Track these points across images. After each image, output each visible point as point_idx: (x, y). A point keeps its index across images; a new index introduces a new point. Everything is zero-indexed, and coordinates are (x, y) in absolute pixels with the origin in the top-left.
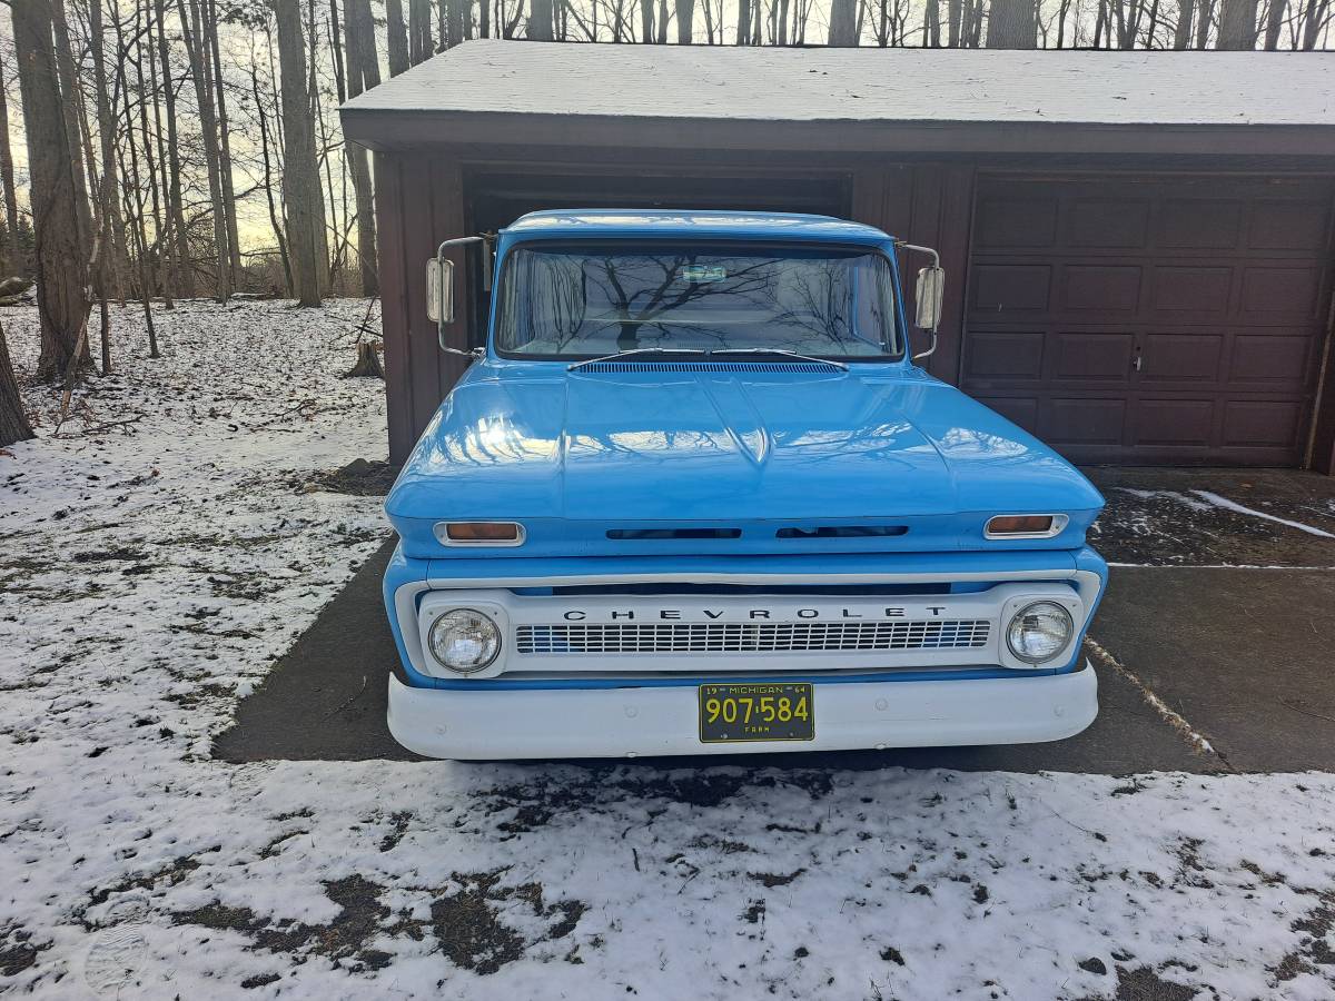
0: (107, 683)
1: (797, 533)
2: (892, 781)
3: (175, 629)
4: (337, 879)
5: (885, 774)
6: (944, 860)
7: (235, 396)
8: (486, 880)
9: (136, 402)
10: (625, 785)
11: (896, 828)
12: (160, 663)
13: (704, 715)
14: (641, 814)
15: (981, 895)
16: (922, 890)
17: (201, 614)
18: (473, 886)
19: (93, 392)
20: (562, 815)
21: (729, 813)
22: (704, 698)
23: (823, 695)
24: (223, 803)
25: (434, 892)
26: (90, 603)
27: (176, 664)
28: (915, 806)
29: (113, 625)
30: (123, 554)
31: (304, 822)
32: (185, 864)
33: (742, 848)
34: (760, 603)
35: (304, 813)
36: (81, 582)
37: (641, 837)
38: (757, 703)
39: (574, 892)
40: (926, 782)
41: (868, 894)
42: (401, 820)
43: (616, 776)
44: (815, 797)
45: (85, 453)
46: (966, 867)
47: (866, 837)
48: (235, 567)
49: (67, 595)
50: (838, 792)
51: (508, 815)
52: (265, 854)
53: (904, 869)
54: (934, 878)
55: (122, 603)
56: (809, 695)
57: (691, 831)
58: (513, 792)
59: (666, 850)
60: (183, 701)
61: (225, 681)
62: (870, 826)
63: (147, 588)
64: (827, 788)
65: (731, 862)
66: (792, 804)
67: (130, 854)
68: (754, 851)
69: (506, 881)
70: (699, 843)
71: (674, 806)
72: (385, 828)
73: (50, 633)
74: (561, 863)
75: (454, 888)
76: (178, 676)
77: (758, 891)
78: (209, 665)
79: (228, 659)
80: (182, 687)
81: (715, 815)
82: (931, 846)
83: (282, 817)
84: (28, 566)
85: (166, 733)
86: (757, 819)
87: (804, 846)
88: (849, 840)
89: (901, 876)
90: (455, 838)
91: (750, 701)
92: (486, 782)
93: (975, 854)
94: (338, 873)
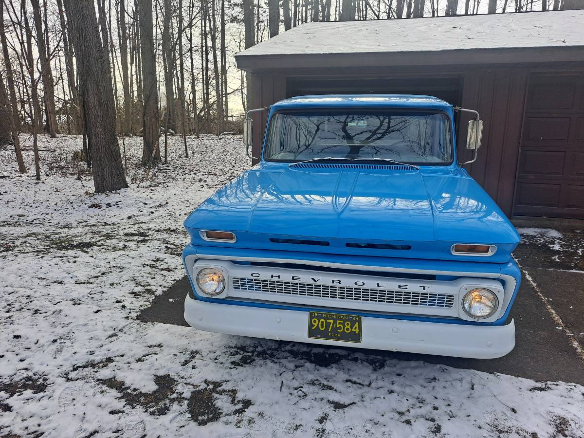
0: (112, 284)
1: (358, 246)
2: (415, 368)
3: (144, 266)
4: (161, 375)
5: (413, 364)
6: (426, 410)
7: (210, 174)
8: (217, 384)
9: (174, 175)
10: (291, 352)
11: (408, 390)
12: (134, 279)
13: (311, 325)
14: (291, 366)
15: (438, 429)
16: (408, 422)
17: (158, 260)
18: (211, 387)
19: (159, 170)
20: (259, 361)
21: (331, 371)
22: (311, 318)
23: (367, 322)
24: (132, 338)
25: (195, 386)
26: (121, 252)
27: (139, 279)
28: (422, 382)
29: (124, 262)
30: (141, 234)
31: (157, 349)
32: (110, 360)
33: (331, 388)
34: (337, 277)
35: (160, 346)
36: (122, 244)
37: (288, 375)
38: (335, 323)
39: (250, 396)
40: (432, 370)
41: (381, 420)
42: (194, 354)
43: (288, 347)
44: (375, 370)
45: (145, 194)
46: (435, 414)
47: (391, 392)
48: (178, 242)
49: (115, 249)
50: (387, 369)
51: (237, 358)
52: (139, 360)
53: (404, 410)
54: (417, 417)
55: (131, 254)
56: (360, 322)
57: (311, 377)
58: (243, 348)
59: (296, 384)
60: (135, 294)
61: (154, 288)
62: (395, 388)
63: (143, 248)
64: (382, 366)
65: (323, 394)
66: (362, 372)
67: (92, 353)
68: (336, 390)
69: (225, 387)
70: (313, 383)
71: (308, 365)
72: (187, 356)
73: (102, 263)
74: (250, 382)
75: (203, 386)
76: (138, 284)
77: (328, 409)
78: (150, 281)
79: (159, 279)
80: (138, 289)
81: (324, 371)
82: (422, 401)
83: (151, 346)
84: (109, 236)
85: (124, 307)
86: (343, 376)
87: (359, 392)
88: (382, 392)
89: (401, 414)
90: (212, 365)
91: (332, 321)
92: (233, 343)
93: (443, 408)
94: (161, 373)
